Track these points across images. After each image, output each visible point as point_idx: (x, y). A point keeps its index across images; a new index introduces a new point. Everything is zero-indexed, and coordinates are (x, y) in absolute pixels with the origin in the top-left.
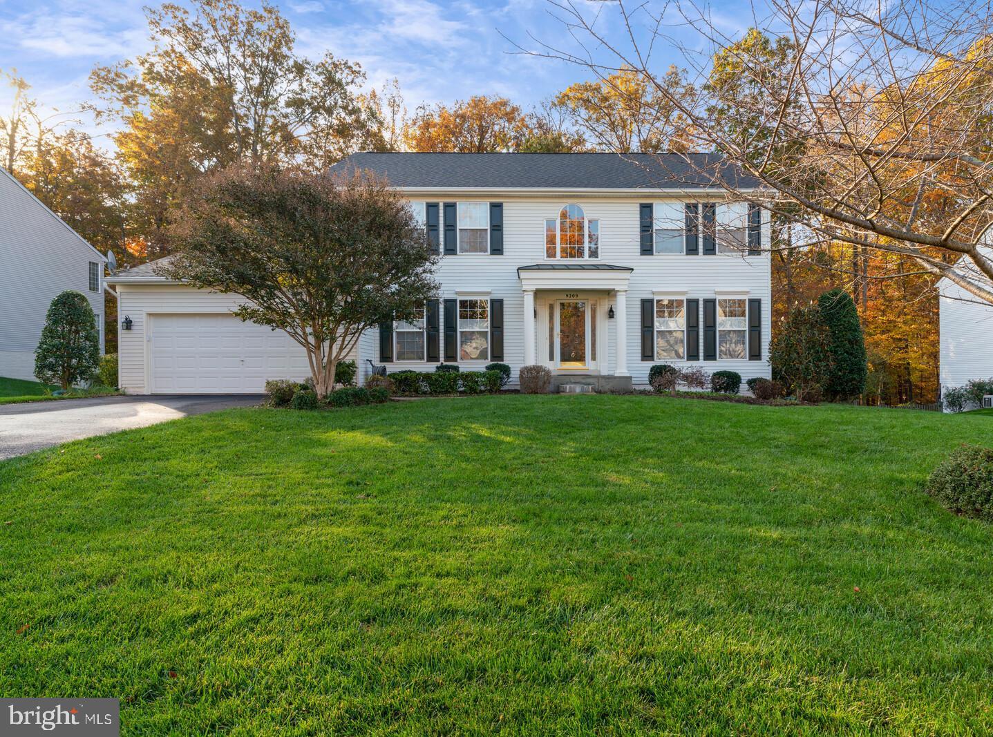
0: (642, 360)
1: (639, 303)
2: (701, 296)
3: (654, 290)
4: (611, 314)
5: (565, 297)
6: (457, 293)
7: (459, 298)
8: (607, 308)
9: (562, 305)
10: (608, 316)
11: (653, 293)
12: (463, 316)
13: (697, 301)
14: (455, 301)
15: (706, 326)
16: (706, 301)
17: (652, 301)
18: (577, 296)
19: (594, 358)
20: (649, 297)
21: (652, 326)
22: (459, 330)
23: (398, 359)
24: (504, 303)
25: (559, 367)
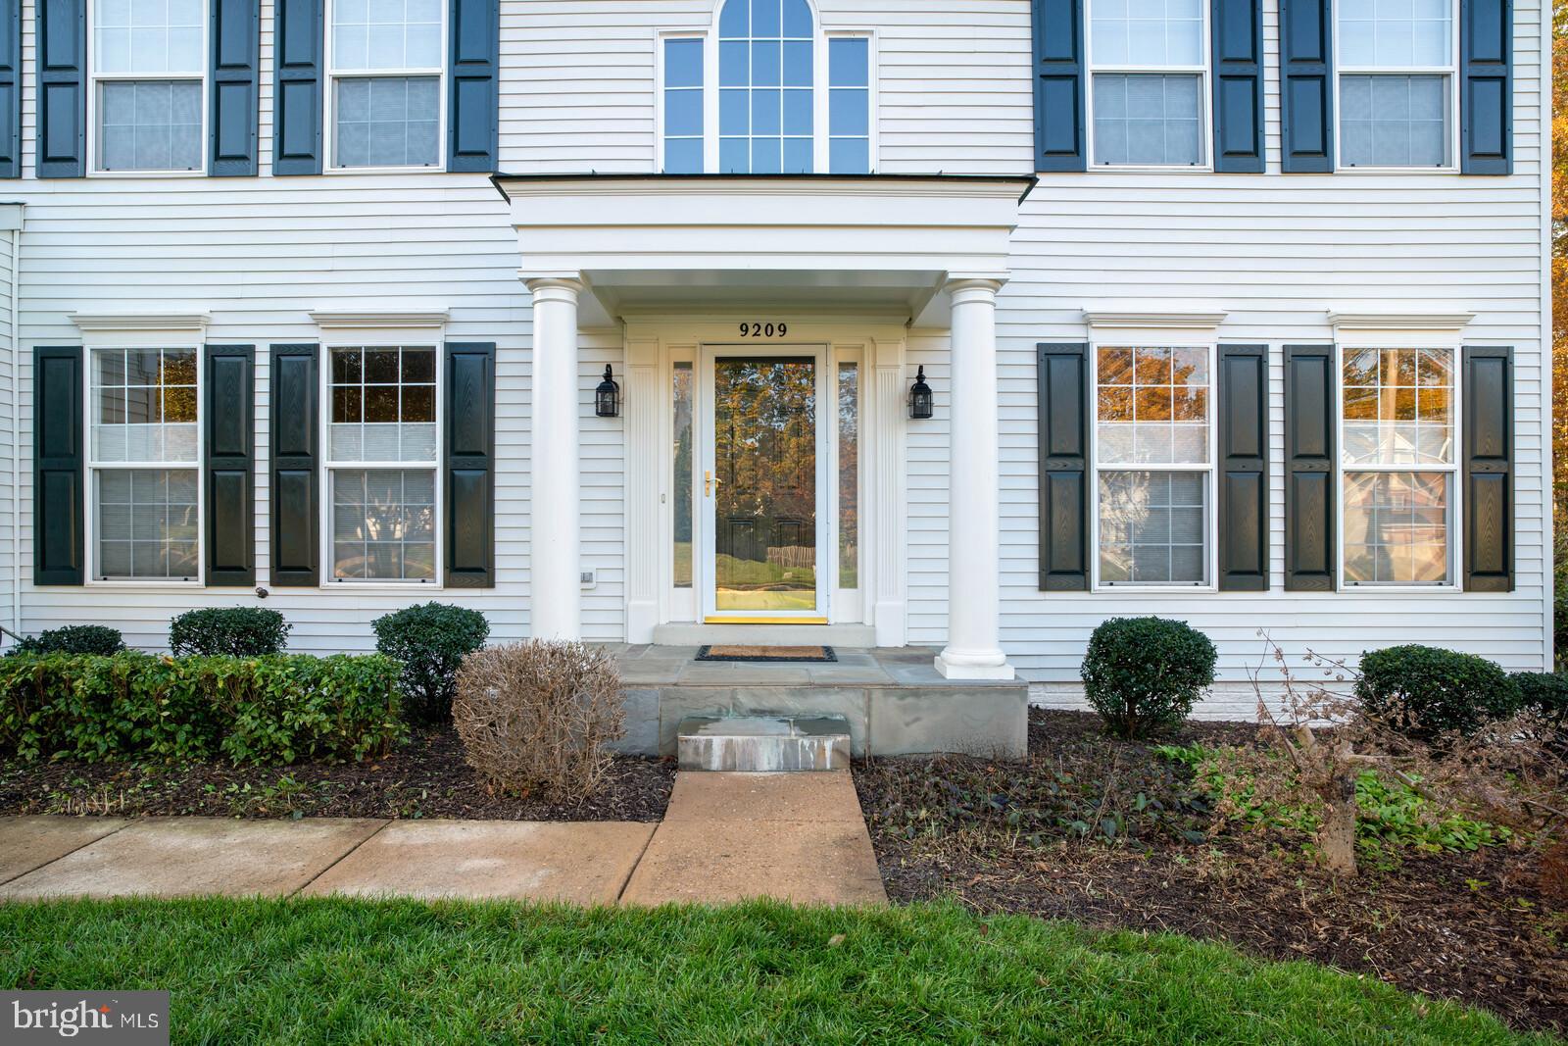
0: (1044, 587)
1: (1032, 359)
2: (1276, 336)
3: (1091, 307)
4: (920, 400)
5: (735, 335)
6: (321, 320)
7: (329, 341)
8: (901, 380)
9: (730, 366)
10: (905, 410)
11: (1087, 321)
12: (344, 411)
13: (1258, 356)
14: (312, 351)
15: (1294, 454)
16: (1295, 355)
17: (1080, 354)
18: (783, 329)
19: (849, 577)
20: (1068, 335)
21: (1082, 452)
22: (326, 463)
23: (106, 573)
24: (500, 357)
25: (710, 611)
